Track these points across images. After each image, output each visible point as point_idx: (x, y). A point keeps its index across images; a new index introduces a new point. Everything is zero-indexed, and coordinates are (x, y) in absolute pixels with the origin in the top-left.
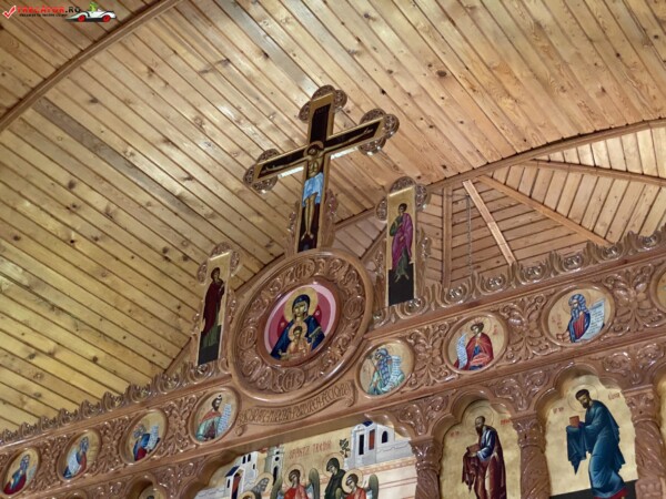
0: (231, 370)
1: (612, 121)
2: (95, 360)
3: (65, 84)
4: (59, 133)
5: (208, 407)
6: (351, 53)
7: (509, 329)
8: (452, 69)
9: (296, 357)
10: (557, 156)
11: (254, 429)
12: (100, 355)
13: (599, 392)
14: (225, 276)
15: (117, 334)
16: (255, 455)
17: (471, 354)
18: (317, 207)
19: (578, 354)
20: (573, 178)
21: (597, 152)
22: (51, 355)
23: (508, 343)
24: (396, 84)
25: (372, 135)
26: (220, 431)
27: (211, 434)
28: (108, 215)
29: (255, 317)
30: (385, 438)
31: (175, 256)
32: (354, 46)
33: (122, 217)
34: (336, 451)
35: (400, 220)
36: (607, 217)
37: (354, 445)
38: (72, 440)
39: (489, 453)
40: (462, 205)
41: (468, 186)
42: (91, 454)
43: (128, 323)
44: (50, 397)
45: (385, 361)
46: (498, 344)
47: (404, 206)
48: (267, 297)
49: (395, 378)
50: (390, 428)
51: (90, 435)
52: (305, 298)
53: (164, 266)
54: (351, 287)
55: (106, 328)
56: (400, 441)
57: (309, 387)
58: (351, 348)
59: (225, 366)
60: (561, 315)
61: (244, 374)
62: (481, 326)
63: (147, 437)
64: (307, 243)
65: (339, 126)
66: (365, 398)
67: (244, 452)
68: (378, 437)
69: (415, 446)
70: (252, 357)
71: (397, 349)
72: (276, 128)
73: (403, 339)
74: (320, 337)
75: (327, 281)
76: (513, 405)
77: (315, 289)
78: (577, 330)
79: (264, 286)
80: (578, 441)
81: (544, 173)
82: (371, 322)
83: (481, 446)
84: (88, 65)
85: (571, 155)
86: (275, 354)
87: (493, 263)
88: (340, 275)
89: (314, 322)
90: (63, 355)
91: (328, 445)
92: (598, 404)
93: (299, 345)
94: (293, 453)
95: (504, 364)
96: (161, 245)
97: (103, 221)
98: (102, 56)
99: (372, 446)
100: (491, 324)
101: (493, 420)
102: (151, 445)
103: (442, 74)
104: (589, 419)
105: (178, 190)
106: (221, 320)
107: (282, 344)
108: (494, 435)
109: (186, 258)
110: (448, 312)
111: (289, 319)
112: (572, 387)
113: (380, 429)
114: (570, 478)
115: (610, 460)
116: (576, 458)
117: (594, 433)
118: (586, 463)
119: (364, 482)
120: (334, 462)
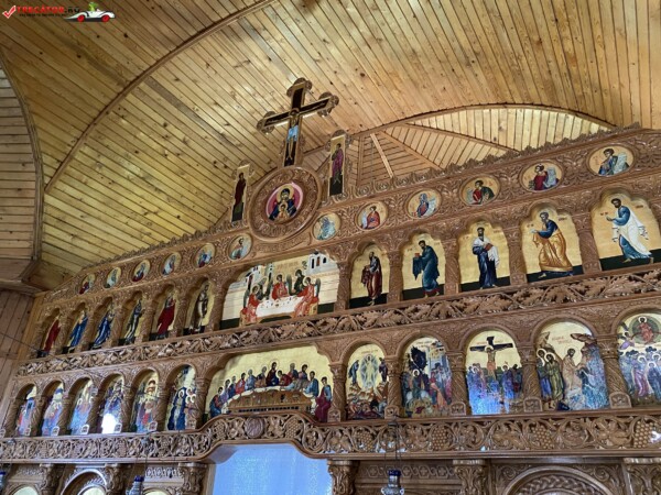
0: (249, 225)
1: (447, 105)
2: (178, 217)
3: (162, 70)
4: (159, 96)
5: (237, 243)
6: (315, 61)
7: (389, 210)
8: (368, 72)
9: (282, 220)
10: (419, 122)
11: (259, 254)
12: (181, 215)
13: (430, 241)
14: (246, 177)
15: (190, 205)
16: (260, 267)
17: (369, 221)
18: (295, 143)
19: (421, 223)
20: (426, 134)
21: (439, 121)
22: (155, 213)
23: (388, 216)
24: (338, 79)
25: (324, 106)
26: (243, 254)
27: (238, 256)
28: (184, 142)
29: (261, 199)
30: (325, 261)
31: (220, 165)
32: (317, 57)
33: (192, 143)
34: (300, 266)
35: (337, 152)
36: (441, 155)
37: (309, 264)
38: (167, 256)
39: (375, 269)
40: (369, 146)
41: (373, 136)
42: (177, 263)
43: (195, 198)
44: (155, 234)
45: (327, 223)
46: (383, 217)
47: (339, 145)
48: (268, 189)
49: (331, 232)
50: (327, 256)
51: (176, 254)
52: (287, 190)
53: (214, 170)
54: (311, 186)
55: (184, 201)
56: (332, 263)
57: (288, 234)
58: (310, 217)
59: (246, 223)
60: (415, 203)
61: (255, 227)
62: (375, 208)
63: (205, 256)
64: (289, 162)
65: (307, 100)
66: (316, 241)
67: (254, 266)
68: (321, 261)
69: (339, 265)
70: (259, 219)
71: (332, 218)
72: (274, 99)
73: (336, 213)
74: (294, 210)
75: (299, 182)
76: (388, 247)
77: (292, 186)
78: (421, 211)
79: (267, 183)
80: (418, 265)
81: (412, 130)
82: (320, 204)
83: (371, 266)
84: (174, 60)
85: (426, 122)
86: (271, 218)
87: (383, 177)
88: (306, 179)
89: (292, 203)
90: (161, 214)
91: (296, 263)
92: (429, 247)
93: (284, 214)
94: (279, 267)
95: (385, 227)
96: (213, 159)
97: (182, 145)
98: (181, 55)
99: (318, 264)
100: (380, 207)
101: (378, 253)
102: (207, 260)
103: (363, 75)
104: (424, 254)
105: (222, 131)
106: (244, 200)
107: (275, 213)
108: (378, 260)
109: (226, 167)
110: (359, 200)
111: (279, 200)
112: (417, 239)
113: (322, 256)
114: (413, 282)
115: (433, 273)
116: (416, 273)
117: (426, 262)
118: (420, 276)
119: (313, 281)
120: (299, 272)
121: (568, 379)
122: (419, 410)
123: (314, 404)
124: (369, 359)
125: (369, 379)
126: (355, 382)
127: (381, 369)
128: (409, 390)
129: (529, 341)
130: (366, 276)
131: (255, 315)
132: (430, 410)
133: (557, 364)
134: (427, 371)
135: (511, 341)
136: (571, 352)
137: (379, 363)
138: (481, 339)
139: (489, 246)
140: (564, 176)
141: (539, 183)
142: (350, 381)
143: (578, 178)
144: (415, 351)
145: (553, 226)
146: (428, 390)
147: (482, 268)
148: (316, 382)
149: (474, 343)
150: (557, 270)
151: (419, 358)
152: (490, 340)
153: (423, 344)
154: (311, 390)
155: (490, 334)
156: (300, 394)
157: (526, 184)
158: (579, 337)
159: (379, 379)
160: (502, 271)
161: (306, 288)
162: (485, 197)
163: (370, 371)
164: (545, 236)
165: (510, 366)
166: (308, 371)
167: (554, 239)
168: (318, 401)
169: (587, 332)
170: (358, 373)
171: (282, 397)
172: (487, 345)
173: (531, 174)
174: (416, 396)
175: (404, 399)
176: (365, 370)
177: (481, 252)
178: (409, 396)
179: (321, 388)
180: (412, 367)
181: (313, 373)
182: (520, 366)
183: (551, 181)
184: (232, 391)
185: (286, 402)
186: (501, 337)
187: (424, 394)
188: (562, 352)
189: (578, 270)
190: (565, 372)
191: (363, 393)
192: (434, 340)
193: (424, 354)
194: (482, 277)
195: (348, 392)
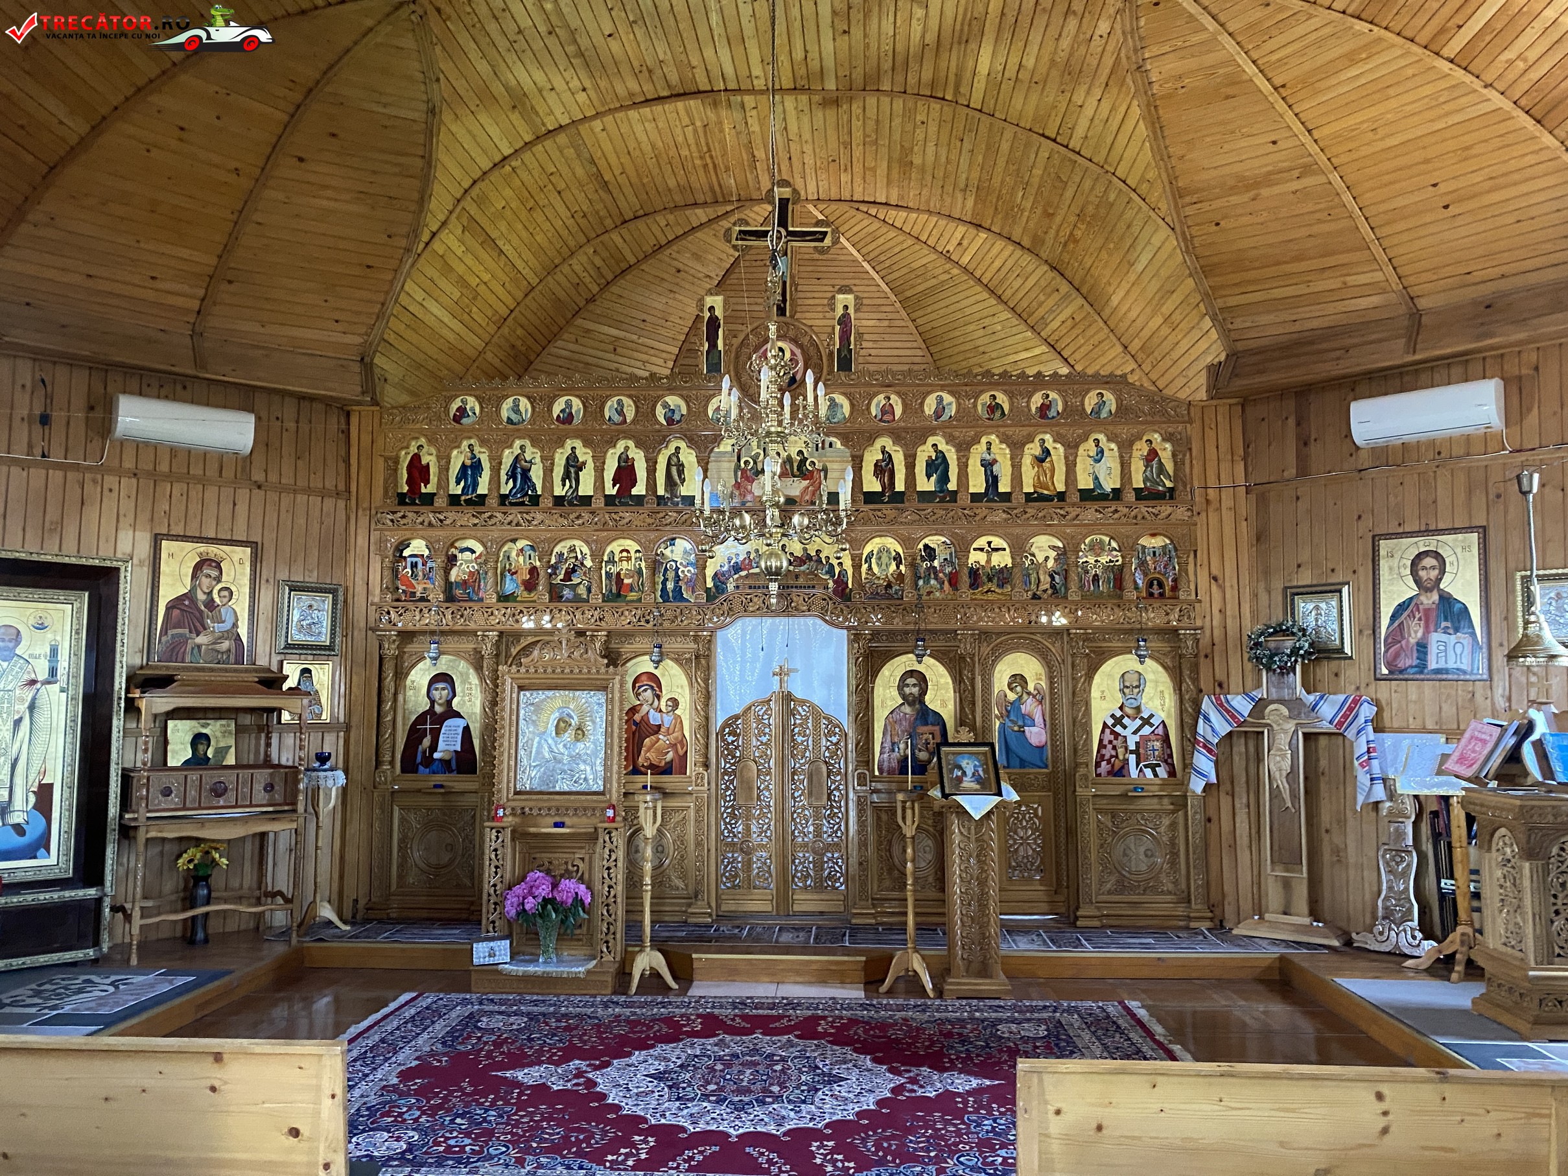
1: (911, 204)
7: (905, 404)
10: (865, 208)
14: (719, 313)
17: (883, 413)
18: (784, 283)
20: (868, 221)
21: (890, 215)
25: (821, 241)
30: (831, 445)
35: (843, 316)
37: (813, 445)
39: (887, 465)
45: (834, 404)
47: (846, 307)
49: (840, 416)
50: (834, 440)
52: (781, 350)
54: (813, 352)
61: (742, 389)
62: (889, 398)
63: (672, 411)
64: (780, 310)
68: (827, 445)
69: (848, 452)
74: (794, 380)
75: (796, 342)
76: (902, 444)
77: (787, 346)
78: (938, 414)
80: (930, 468)
81: (851, 213)
83: (883, 460)
85: (874, 211)
92: (941, 452)
99: (823, 448)
102: (676, 417)
104: (937, 458)
106: (720, 345)
108: (890, 456)
113: (827, 440)
114: (926, 484)
115: (944, 479)
116: (929, 476)
117: (938, 465)
118: (933, 479)
119: (818, 466)
120: (800, 453)
121: (1042, 578)
122: (929, 593)
123: (831, 584)
124: (883, 550)
125: (884, 567)
126: (870, 568)
127: (895, 559)
128: (920, 578)
129: (1019, 548)
130: (879, 470)
131: (751, 492)
132: (938, 594)
133: (1037, 567)
134: (936, 563)
135: (1005, 545)
136: (1047, 558)
137: (894, 554)
138: (982, 542)
139: (995, 461)
140: (1064, 410)
141: (1044, 409)
142: (865, 567)
143: (1074, 413)
144: (926, 546)
145: (1047, 452)
146: (936, 578)
147: (987, 481)
148: (832, 566)
149: (975, 545)
150: (1046, 492)
151: (930, 552)
152: (989, 543)
153: (934, 541)
154: (827, 573)
155: (990, 538)
156: (816, 575)
157: (1033, 410)
158: (1054, 548)
159: (893, 567)
160: (1004, 487)
161: (812, 472)
162: (998, 414)
163: (885, 559)
164: (1040, 460)
165: (1002, 565)
166: (823, 556)
167: (1046, 465)
168: (835, 582)
169: (1061, 545)
170: (873, 560)
171: (797, 577)
172: (987, 547)
173: (1037, 400)
174: (927, 582)
175: (917, 585)
176: (880, 558)
177: (988, 465)
178: (921, 582)
179: (837, 570)
180: (923, 559)
181: (828, 558)
182: (1010, 565)
183: (1052, 413)
184: (737, 568)
185: (801, 581)
186: (997, 542)
187: (933, 582)
188: (1040, 558)
189: (1061, 496)
190: (1041, 572)
191: (879, 578)
192: (943, 539)
193: (934, 550)
194: (987, 489)
195: (864, 576)
